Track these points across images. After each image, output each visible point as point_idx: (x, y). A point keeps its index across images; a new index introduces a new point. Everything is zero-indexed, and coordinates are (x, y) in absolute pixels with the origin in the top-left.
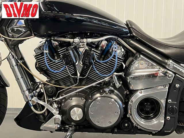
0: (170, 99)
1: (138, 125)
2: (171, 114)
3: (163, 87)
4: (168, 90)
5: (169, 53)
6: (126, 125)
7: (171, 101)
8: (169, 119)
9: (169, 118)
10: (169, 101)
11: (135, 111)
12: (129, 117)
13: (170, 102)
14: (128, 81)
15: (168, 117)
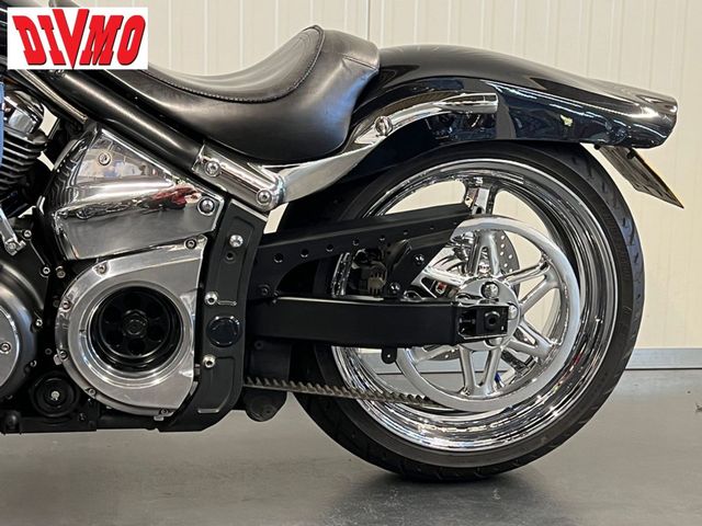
0: (213, 290)
1: (97, 392)
2: (218, 346)
3: (184, 247)
4: (202, 257)
5: (203, 120)
6: (55, 395)
7: (215, 297)
8: (210, 363)
9: (213, 360)
10: (208, 296)
11: (82, 338)
12: (62, 365)
13: (211, 300)
14: (57, 229)
15: (206, 359)
